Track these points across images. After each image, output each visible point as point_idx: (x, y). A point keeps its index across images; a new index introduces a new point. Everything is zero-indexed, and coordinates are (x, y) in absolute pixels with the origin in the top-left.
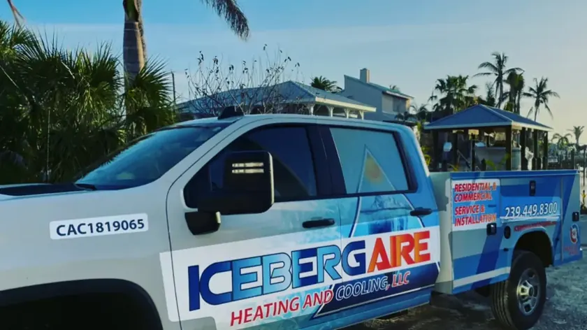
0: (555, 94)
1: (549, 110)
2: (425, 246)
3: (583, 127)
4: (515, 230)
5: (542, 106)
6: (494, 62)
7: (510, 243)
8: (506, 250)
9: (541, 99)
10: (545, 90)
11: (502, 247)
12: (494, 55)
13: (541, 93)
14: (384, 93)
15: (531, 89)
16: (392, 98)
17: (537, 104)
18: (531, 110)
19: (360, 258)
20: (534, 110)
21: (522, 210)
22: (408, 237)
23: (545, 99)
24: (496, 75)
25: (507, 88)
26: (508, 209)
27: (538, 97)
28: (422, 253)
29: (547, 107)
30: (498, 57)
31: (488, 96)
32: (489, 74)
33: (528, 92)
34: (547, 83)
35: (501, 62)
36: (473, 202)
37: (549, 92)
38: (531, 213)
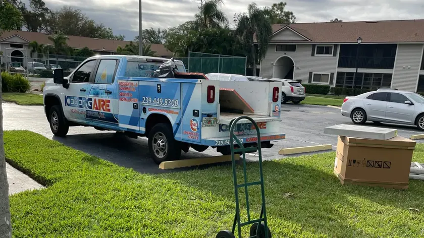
2: (108, 106)
4: (149, 110)
7: (145, 116)
8: (143, 119)
11: (141, 117)
19: (91, 103)
21: (153, 100)
22: (103, 101)
26: (144, 97)
28: (108, 108)
36: (127, 91)
38: (158, 102)
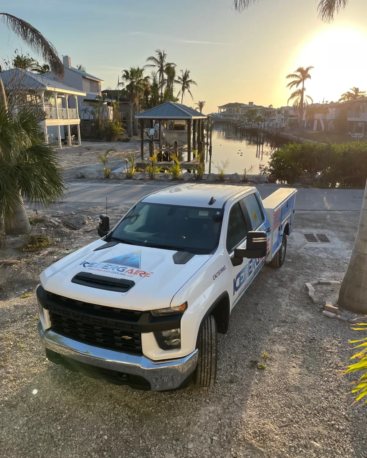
0: (194, 83)
1: (191, 94)
3: (205, 102)
5: (186, 90)
6: (157, 57)
9: (185, 85)
10: (188, 80)
12: (157, 52)
13: (185, 82)
14: (84, 77)
15: (180, 78)
16: (89, 81)
17: (183, 89)
18: (179, 93)
20: (181, 92)
23: (188, 85)
24: (159, 67)
25: (166, 76)
27: (184, 84)
29: (189, 91)
30: (160, 54)
31: (154, 82)
32: (154, 66)
33: (178, 80)
34: (189, 74)
35: (162, 58)
37: (191, 81)
